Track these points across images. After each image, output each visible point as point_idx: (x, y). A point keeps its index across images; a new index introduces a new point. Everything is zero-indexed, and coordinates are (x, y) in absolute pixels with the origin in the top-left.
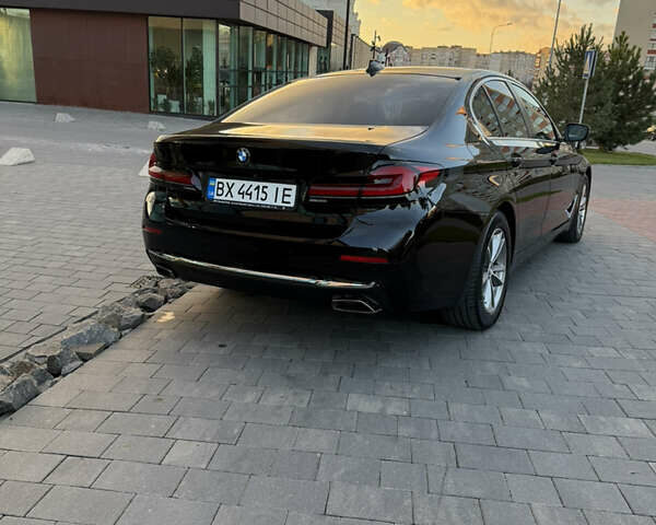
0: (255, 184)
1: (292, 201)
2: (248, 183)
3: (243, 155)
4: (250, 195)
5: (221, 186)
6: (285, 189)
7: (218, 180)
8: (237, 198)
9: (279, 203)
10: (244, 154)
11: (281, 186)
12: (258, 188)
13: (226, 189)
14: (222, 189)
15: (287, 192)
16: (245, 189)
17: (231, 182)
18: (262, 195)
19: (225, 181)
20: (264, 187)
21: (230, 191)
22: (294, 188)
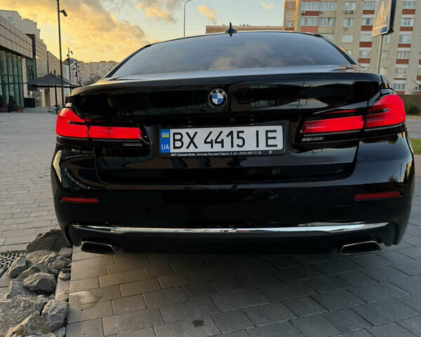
0: (226, 130)
1: (279, 143)
3: (218, 97)
4: (222, 142)
5: (178, 137)
6: (267, 132)
7: (173, 131)
8: (204, 148)
9: (262, 147)
10: (220, 96)
11: (262, 129)
12: (231, 133)
13: (186, 140)
14: (181, 140)
15: (270, 135)
17: (192, 131)
18: (237, 142)
19: (183, 131)
20: (238, 132)
21: (192, 141)
22: (279, 129)
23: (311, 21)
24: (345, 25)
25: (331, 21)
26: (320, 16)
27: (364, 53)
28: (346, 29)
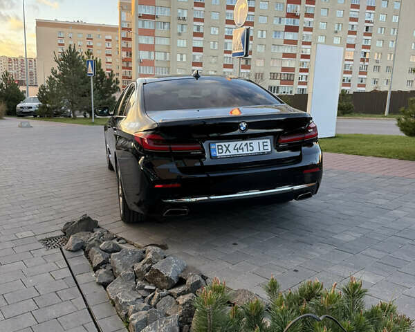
1: (269, 148)
2: (239, 143)
3: (243, 126)
4: (243, 149)
5: (220, 147)
6: (263, 142)
7: (217, 144)
9: (262, 150)
12: (247, 144)
13: (225, 149)
14: (222, 149)
15: (265, 144)
16: (238, 146)
17: (227, 144)
19: (222, 144)
20: (250, 143)
21: (227, 149)
22: (268, 140)
23: (148, 25)
24: (179, 30)
25: (166, 26)
26: (156, 20)
27: (197, 57)
28: (180, 34)
